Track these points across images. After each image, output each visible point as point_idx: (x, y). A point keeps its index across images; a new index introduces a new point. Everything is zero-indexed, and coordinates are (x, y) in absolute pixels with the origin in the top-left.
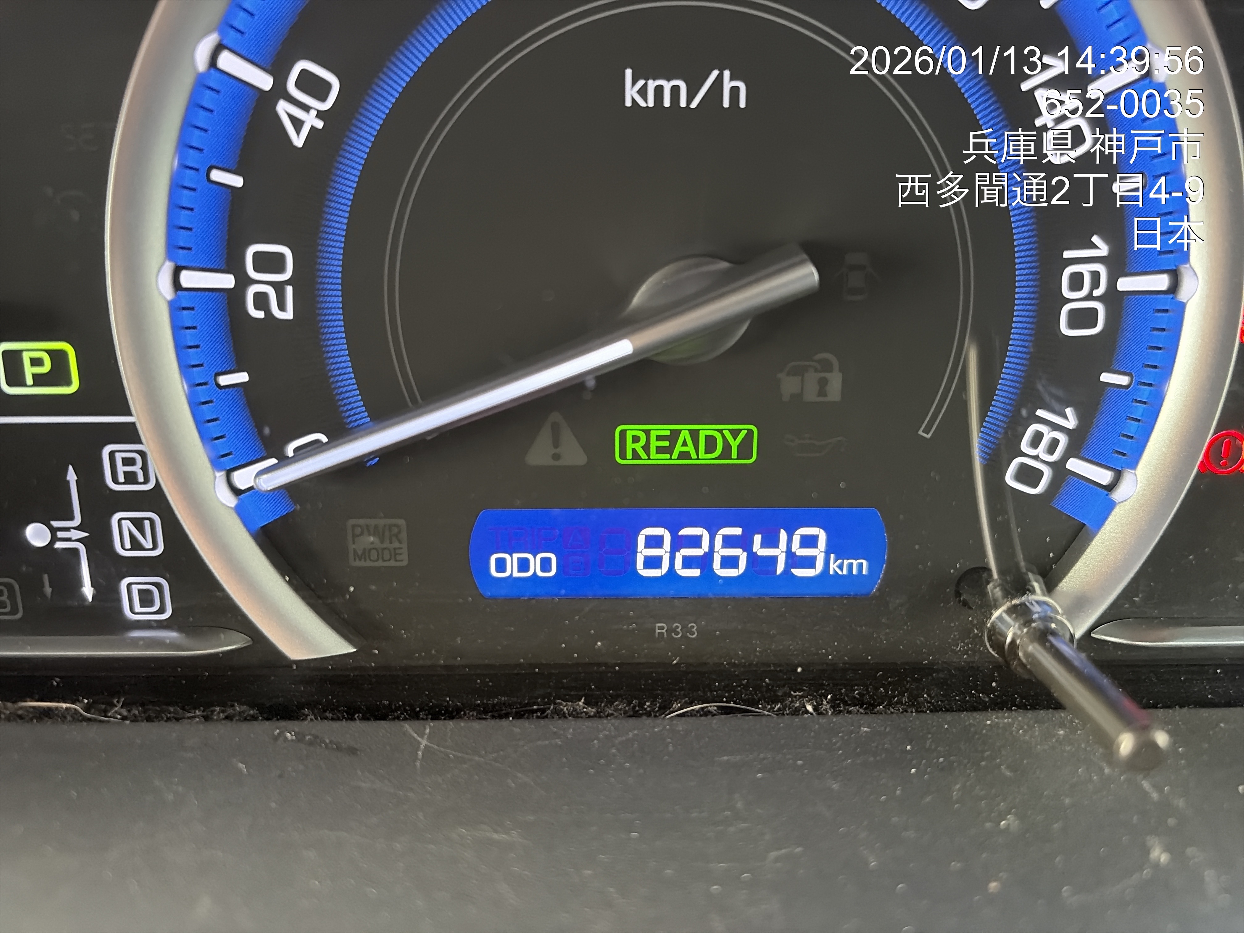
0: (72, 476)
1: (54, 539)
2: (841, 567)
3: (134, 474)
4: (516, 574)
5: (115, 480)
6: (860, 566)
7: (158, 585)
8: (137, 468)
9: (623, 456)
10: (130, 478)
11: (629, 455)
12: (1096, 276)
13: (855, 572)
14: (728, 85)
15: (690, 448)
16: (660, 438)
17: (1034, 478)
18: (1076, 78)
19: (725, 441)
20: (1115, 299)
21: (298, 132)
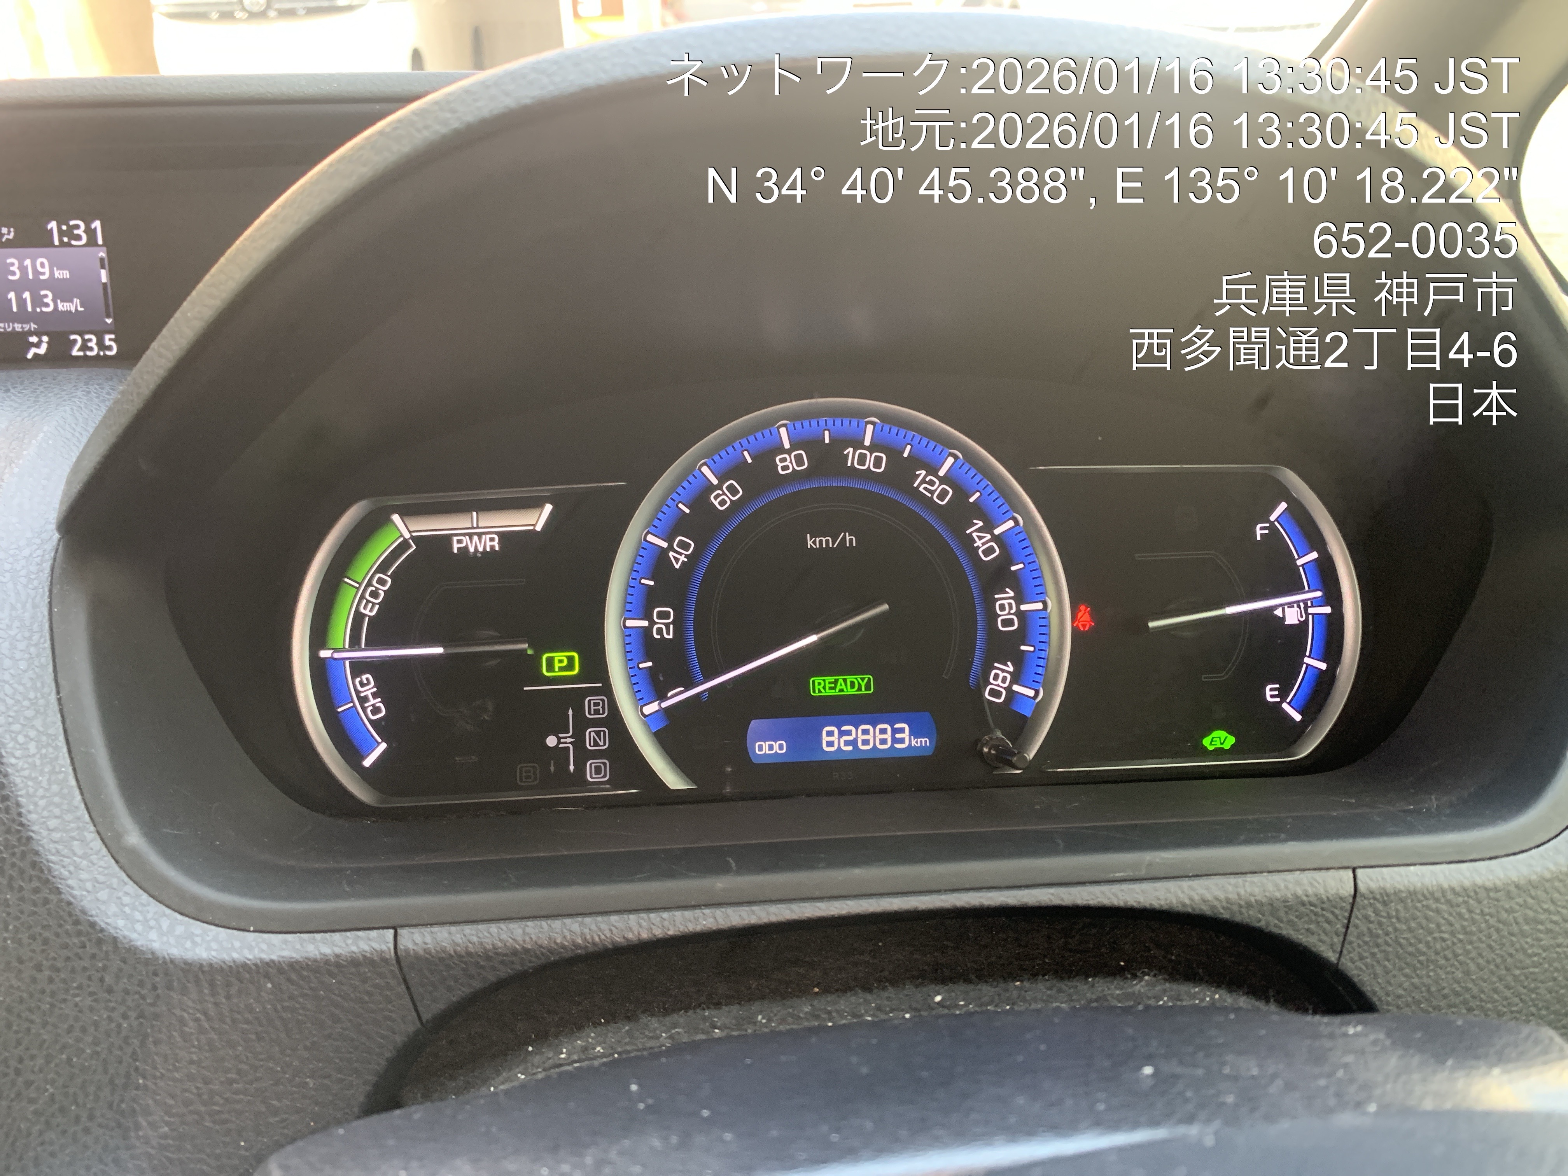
0: (570, 712)
1: (559, 742)
2: (917, 742)
3: (599, 710)
4: (768, 752)
5: (590, 713)
6: (927, 741)
7: (604, 764)
8: (600, 707)
9: (814, 692)
10: (597, 712)
11: (817, 691)
12: (1010, 605)
13: (923, 745)
14: (848, 538)
15: (844, 687)
16: (830, 683)
17: (997, 694)
18: (988, 527)
19: (858, 682)
20: (1020, 614)
21: (677, 564)
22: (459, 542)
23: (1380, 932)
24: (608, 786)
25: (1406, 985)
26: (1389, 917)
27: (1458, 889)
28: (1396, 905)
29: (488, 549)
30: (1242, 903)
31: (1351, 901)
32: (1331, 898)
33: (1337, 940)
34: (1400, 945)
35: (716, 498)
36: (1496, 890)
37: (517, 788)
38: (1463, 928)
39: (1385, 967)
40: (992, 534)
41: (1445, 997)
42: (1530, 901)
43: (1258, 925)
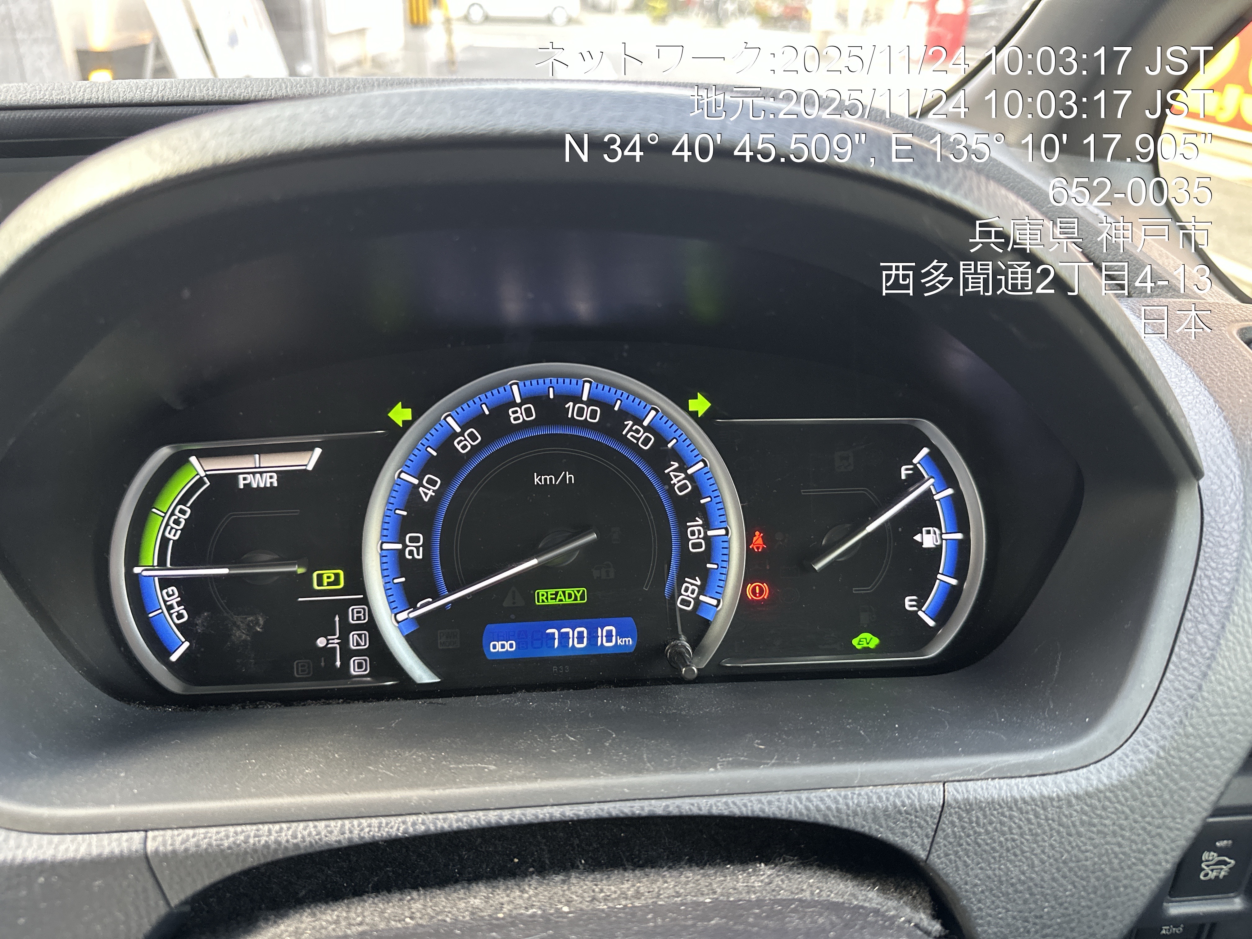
0: (337, 619)
1: (327, 644)
2: (622, 641)
3: (360, 617)
4: (501, 650)
5: (353, 620)
6: (629, 641)
7: (365, 660)
8: (361, 615)
9: (538, 601)
10: (359, 618)
11: (541, 601)
12: (699, 531)
13: (628, 643)
14: (568, 477)
15: (563, 598)
16: (551, 594)
17: (688, 604)
18: (683, 468)
19: (575, 594)
20: (707, 538)
21: (426, 497)
22: (245, 479)
23: (963, 834)
24: (369, 679)
25: (981, 876)
26: (971, 822)
27: (1027, 799)
28: (976, 812)
29: (268, 485)
30: (849, 812)
31: (940, 810)
32: (924, 808)
33: (927, 841)
34: (979, 846)
35: (459, 443)
36: (1059, 799)
37: (293, 679)
38: (1030, 830)
39: (965, 862)
40: (686, 473)
41: (1012, 885)
42: (1086, 808)
43: (863, 830)
